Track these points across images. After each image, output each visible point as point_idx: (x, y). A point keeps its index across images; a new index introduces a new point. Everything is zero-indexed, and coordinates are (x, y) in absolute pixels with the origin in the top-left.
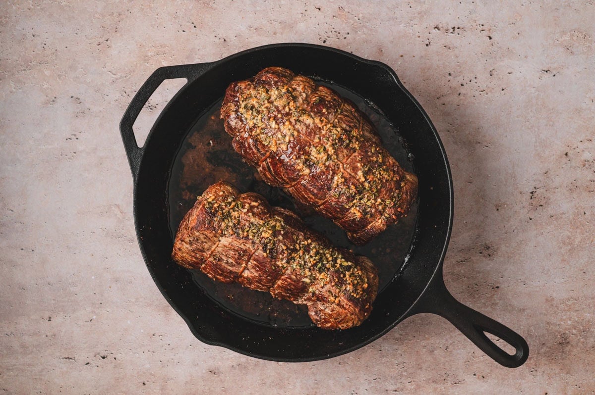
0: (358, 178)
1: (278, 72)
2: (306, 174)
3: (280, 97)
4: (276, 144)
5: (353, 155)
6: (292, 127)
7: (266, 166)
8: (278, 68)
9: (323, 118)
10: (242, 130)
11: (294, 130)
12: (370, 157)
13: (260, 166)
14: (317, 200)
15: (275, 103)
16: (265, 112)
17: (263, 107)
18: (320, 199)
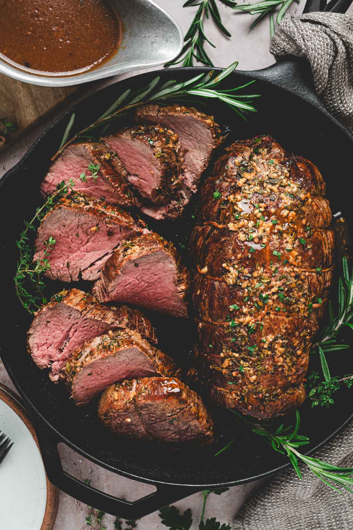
0: (264, 339)
1: (316, 177)
2: (228, 281)
3: (293, 196)
4: (241, 228)
5: (283, 317)
6: (269, 232)
7: (208, 232)
8: (320, 174)
9: (300, 257)
10: (229, 180)
11: (268, 236)
12: (294, 336)
13: (202, 225)
14: (207, 312)
15: (282, 195)
16: (265, 192)
17: (270, 186)
18: (211, 315)
